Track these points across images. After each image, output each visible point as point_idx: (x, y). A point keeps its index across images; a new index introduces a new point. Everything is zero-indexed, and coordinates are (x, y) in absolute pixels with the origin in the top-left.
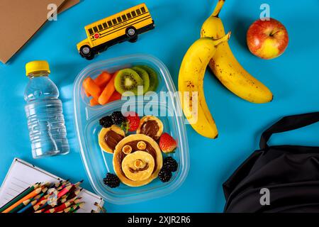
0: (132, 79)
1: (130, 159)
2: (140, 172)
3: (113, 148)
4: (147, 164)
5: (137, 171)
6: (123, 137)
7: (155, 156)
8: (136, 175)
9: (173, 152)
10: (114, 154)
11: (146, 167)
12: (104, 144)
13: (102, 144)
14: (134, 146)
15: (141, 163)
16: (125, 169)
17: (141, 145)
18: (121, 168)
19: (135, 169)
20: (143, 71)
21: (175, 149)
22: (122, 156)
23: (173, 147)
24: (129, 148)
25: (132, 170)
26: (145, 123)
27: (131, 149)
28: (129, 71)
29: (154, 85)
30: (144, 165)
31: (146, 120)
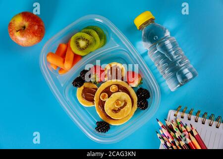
0: (84, 39)
1: (109, 103)
2: (122, 110)
3: (92, 101)
4: (125, 101)
5: (119, 110)
6: (96, 89)
7: (128, 93)
8: (119, 113)
9: (141, 83)
10: (95, 105)
11: (125, 103)
13: (83, 103)
14: (108, 92)
15: (120, 102)
16: (109, 113)
17: (114, 88)
18: (106, 114)
19: (117, 109)
20: (90, 30)
22: (102, 104)
23: (139, 79)
24: (105, 95)
25: (115, 111)
27: (107, 95)
28: (79, 34)
29: (103, 37)
30: (123, 103)
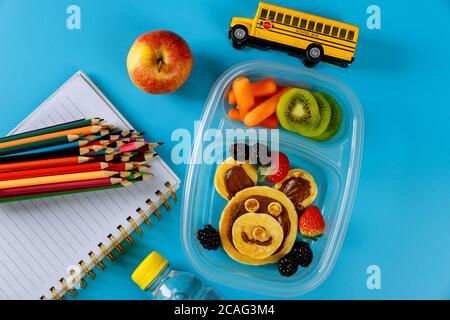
0: (306, 108)
1: (250, 220)
2: (255, 246)
3: (232, 193)
4: (271, 239)
5: (253, 241)
6: (253, 185)
7: (286, 231)
8: (248, 246)
9: (314, 239)
10: (230, 203)
11: (268, 242)
12: (222, 181)
13: (219, 181)
14: (263, 205)
15: (264, 235)
16: (236, 231)
17: (275, 207)
18: (231, 228)
19: (250, 238)
20: (326, 104)
21: (320, 236)
22: (239, 211)
23: (319, 232)
24: (255, 205)
25: (245, 238)
26: (293, 178)
27: (258, 207)
28: (307, 95)
29: (333, 131)
30: (266, 239)
31: (296, 175)
